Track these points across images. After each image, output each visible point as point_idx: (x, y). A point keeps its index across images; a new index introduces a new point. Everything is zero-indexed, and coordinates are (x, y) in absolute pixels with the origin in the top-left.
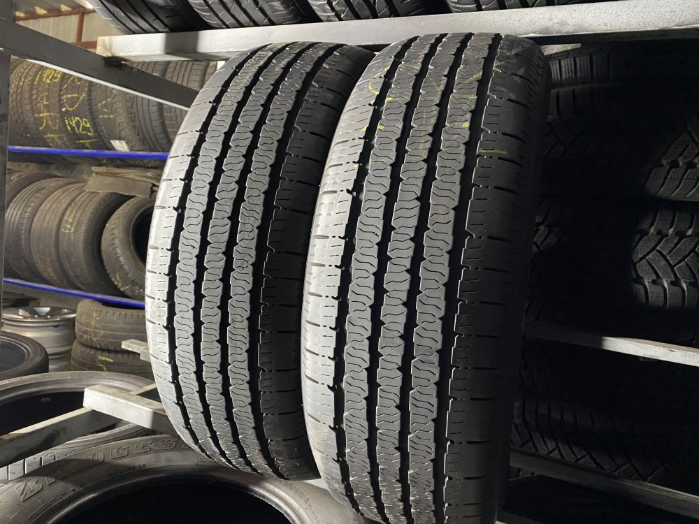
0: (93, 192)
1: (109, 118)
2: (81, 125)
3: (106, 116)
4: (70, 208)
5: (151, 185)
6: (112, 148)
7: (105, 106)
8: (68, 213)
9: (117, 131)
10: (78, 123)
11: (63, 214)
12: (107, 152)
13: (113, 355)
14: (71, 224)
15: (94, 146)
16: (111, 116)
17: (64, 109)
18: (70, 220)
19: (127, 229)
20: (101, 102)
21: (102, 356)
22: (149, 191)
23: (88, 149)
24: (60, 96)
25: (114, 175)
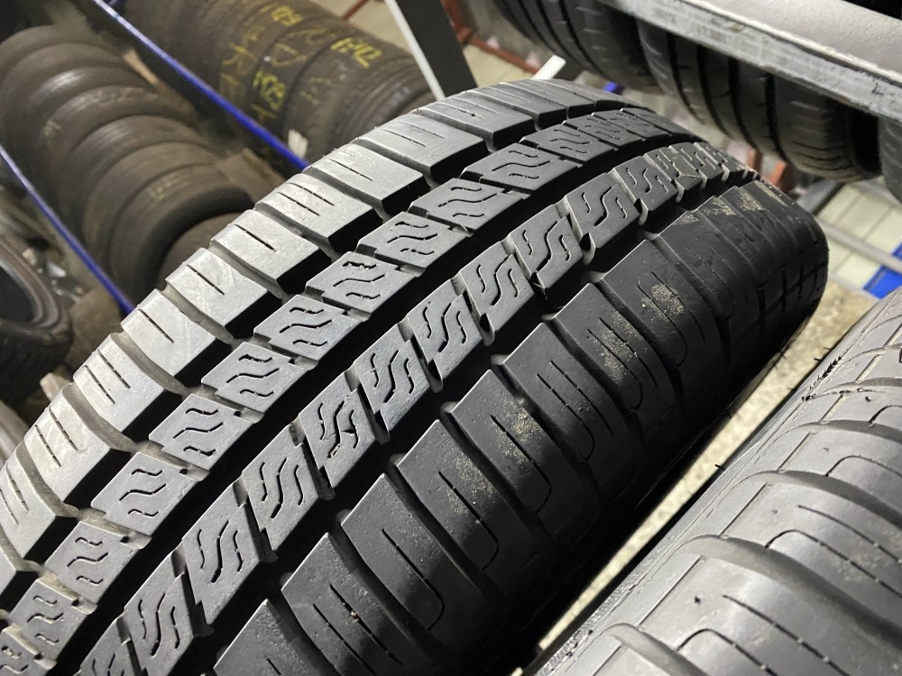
4: (181, 171)
7: (319, 86)
8: (173, 175)
14: (166, 190)
15: (267, 123)
17: (267, 59)
18: (168, 184)
20: (317, 77)
24: (276, 41)
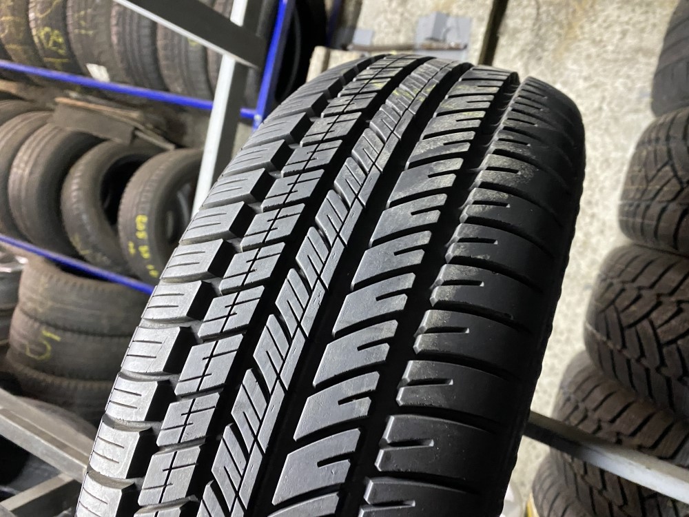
1: (87, 35)
2: (52, 38)
3: (83, 32)
5: (131, 129)
6: (87, 74)
9: (96, 53)
10: (48, 36)
12: (80, 79)
13: (60, 332)
16: (91, 33)
19: (95, 180)
21: (47, 331)
22: (129, 136)
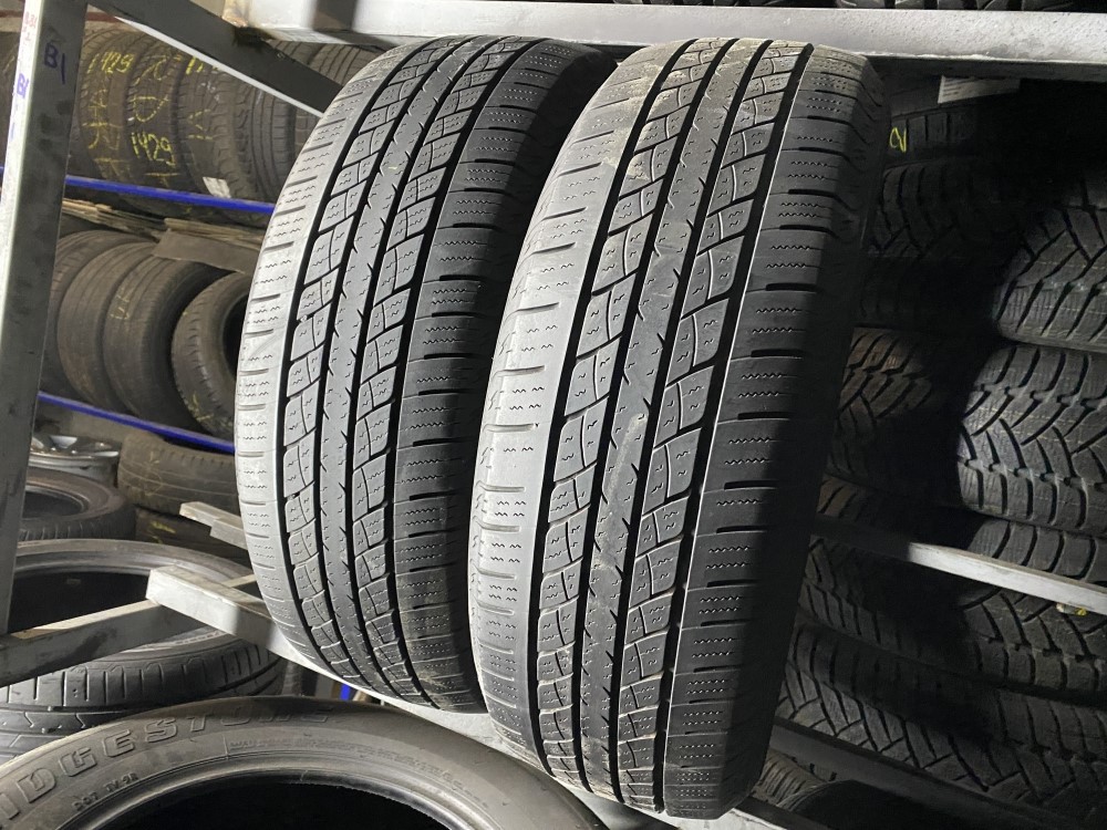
0: (165, 259)
1: (203, 141)
2: (158, 147)
3: (199, 137)
6: (205, 190)
9: (216, 164)
10: (152, 144)
11: (115, 290)
13: (175, 523)
16: (208, 138)
19: (216, 322)
21: (158, 522)
23: (165, 187)
25: (201, 234)
